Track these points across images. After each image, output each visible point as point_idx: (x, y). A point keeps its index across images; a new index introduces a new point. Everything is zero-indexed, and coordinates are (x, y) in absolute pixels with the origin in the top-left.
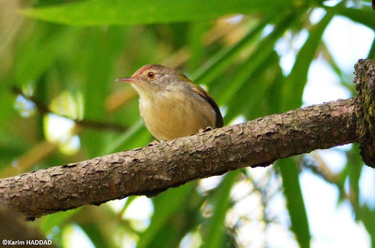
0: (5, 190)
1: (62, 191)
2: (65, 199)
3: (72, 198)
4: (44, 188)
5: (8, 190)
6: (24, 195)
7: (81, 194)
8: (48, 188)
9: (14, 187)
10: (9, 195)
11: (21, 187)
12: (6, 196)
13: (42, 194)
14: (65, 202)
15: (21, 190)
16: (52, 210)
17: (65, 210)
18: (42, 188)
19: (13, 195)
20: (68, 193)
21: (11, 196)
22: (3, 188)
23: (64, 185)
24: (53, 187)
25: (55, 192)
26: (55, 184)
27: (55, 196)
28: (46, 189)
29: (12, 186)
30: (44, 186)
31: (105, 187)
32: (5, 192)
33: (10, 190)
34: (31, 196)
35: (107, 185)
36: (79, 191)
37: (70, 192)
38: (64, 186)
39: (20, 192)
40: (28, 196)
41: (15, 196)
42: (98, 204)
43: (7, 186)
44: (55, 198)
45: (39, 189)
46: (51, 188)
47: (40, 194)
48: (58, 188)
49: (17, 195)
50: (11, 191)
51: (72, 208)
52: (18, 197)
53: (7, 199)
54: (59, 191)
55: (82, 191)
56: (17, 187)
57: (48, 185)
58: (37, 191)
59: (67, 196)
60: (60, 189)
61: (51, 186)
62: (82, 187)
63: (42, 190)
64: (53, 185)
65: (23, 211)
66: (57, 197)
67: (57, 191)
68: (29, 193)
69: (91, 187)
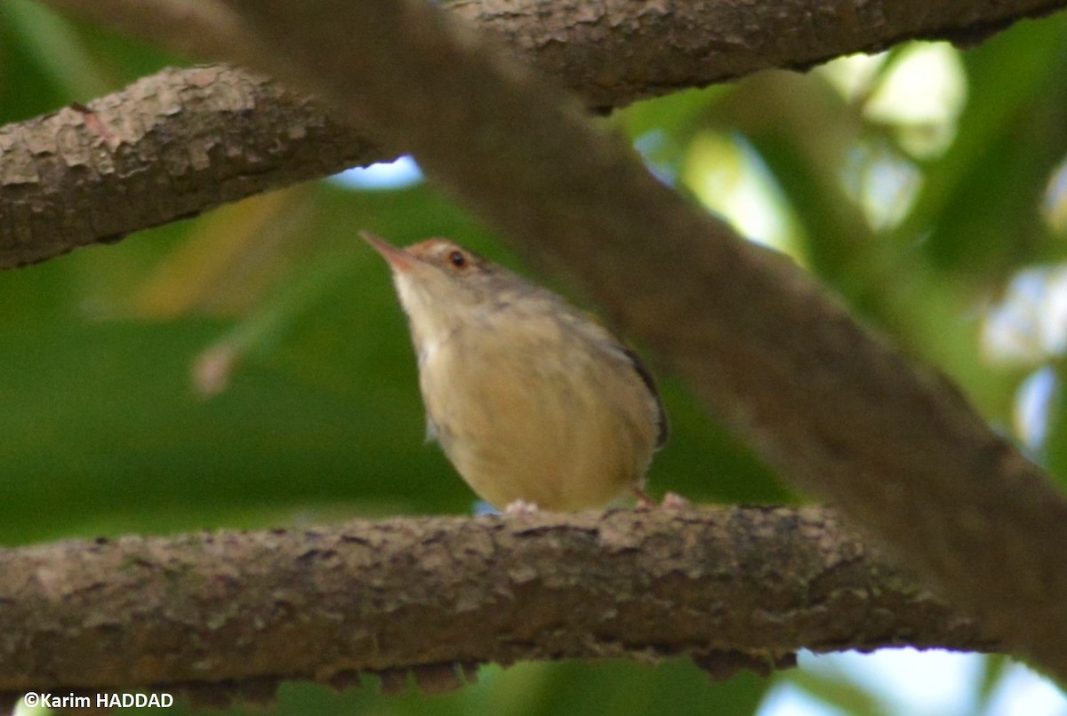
0: (521, 21)
1: (697, 27)
2: (703, 52)
3: (726, 49)
4: (640, 18)
5: (533, 22)
6: (581, 38)
7: (751, 36)
8: (653, 18)
9: (549, 14)
10: (534, 37)
11: (571, 15)
12: (526, 40)
13: (633, 36)
14: (704, 59)
15: (570, 23)
16: (663, 84)
17: (702, 84)
18: (635, 16)
19: (548, 37)
20: (711, 32)
21: (542, 40)
22: (515, 16)
23: (702, 9)
24: (670, 15)
25: (672, 30)
26: (673, 5)
27: (673, 42)
28: (645, 22)
29: (544, 10)
30: (641, 12)
31: (826, 15)
32: (522, 27)
33: (537, 22)
34: (601, 41)
35: (831, 9)
36: (747, 27)
37: (718, 29)
38: (700, 12)
39: (569, 28)
40: (593, 42)
41: (551, 42)
42: (803, 66)
43: (528, 12)
44: (674, 48)
45: (626, 20)
46: (663, 18)
47: (628, 37)
48: (684, 18)
49: (559, 38)
50: (539, 25)
51: (724, 78)
52: (562, 45)
53: (530, 49)
54: (684, 28)
55: (756, 27)
56: (560, 15)
57: (653, 9)
58: (619, 27)
59: (712, 43)
60: (691, 22)
61: (662, 10)
62: (755, 14)
63: (635, 25)
64: (667, 8)
65: (577, 87)
66: (679, 46)
67: (681, 27)
68: (595, 33)
69: (783, 15)
